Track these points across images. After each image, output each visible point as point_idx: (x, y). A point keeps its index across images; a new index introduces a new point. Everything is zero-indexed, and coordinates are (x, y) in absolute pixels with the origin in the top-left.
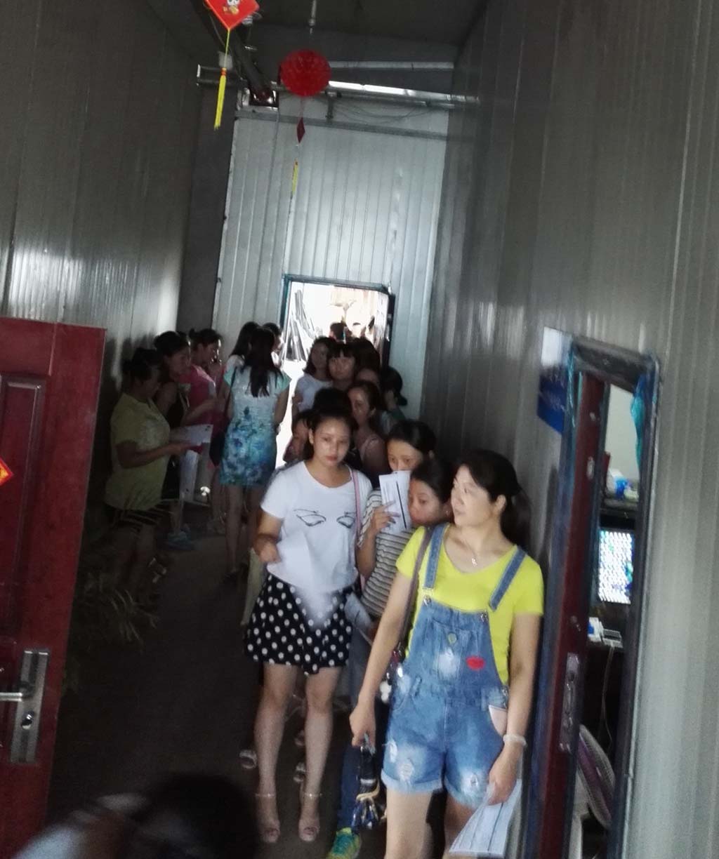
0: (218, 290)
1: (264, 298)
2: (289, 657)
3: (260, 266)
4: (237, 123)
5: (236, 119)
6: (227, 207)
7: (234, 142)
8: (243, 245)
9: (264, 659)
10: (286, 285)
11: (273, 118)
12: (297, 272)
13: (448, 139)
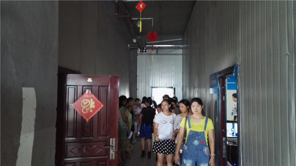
0: (137, 91)
1: (147, 92)
2: (162, 152)
3: (146, 85)
4: (138, 56)
5: (138, 55)
6: (138, 74)
7: (138, 60)
8: (142, 82)
9: (157, 153)
10: (152, 89)
11: (145, 54)
12: (153, 86)
13: (183, 54)
